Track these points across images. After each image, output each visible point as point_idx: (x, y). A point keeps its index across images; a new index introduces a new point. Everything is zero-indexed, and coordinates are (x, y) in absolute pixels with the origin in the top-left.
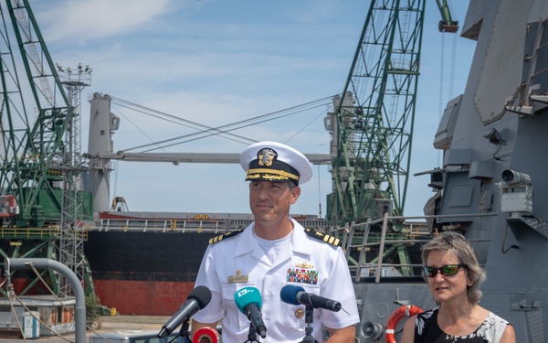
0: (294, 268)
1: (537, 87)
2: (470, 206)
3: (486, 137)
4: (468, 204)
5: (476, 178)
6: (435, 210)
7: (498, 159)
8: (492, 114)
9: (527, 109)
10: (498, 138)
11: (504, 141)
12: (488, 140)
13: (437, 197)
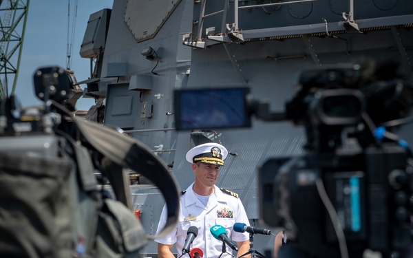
0: (220, 210)
1: (212, 29)
2: (130, 114)
3: (144, 54)
4: (128, 112)
5: (136, 90)
6: (98, 118)
7: (155, 74)
8: (145, 33)
9: (201, 44)
10: (154, 55)
11: (161, 58)
12: (145, 57)
13: (98, 106)
